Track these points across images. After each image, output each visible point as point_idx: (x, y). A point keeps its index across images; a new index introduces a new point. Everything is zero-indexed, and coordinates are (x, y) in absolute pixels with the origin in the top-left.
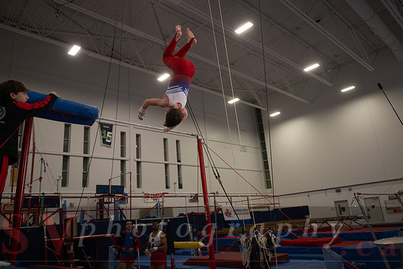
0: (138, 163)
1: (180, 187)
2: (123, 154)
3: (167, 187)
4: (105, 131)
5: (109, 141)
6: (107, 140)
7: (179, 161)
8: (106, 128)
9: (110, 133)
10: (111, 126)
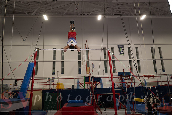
0: (138, 61)
1: (164, 71)
2: (130, 58)
3: (156, 71)
4: (120, 48)
5: (123, 52)
6: (122, 52)
7: (161, 58)
8: (121, 47)
9: (123, 49)
10: (123, 45)
